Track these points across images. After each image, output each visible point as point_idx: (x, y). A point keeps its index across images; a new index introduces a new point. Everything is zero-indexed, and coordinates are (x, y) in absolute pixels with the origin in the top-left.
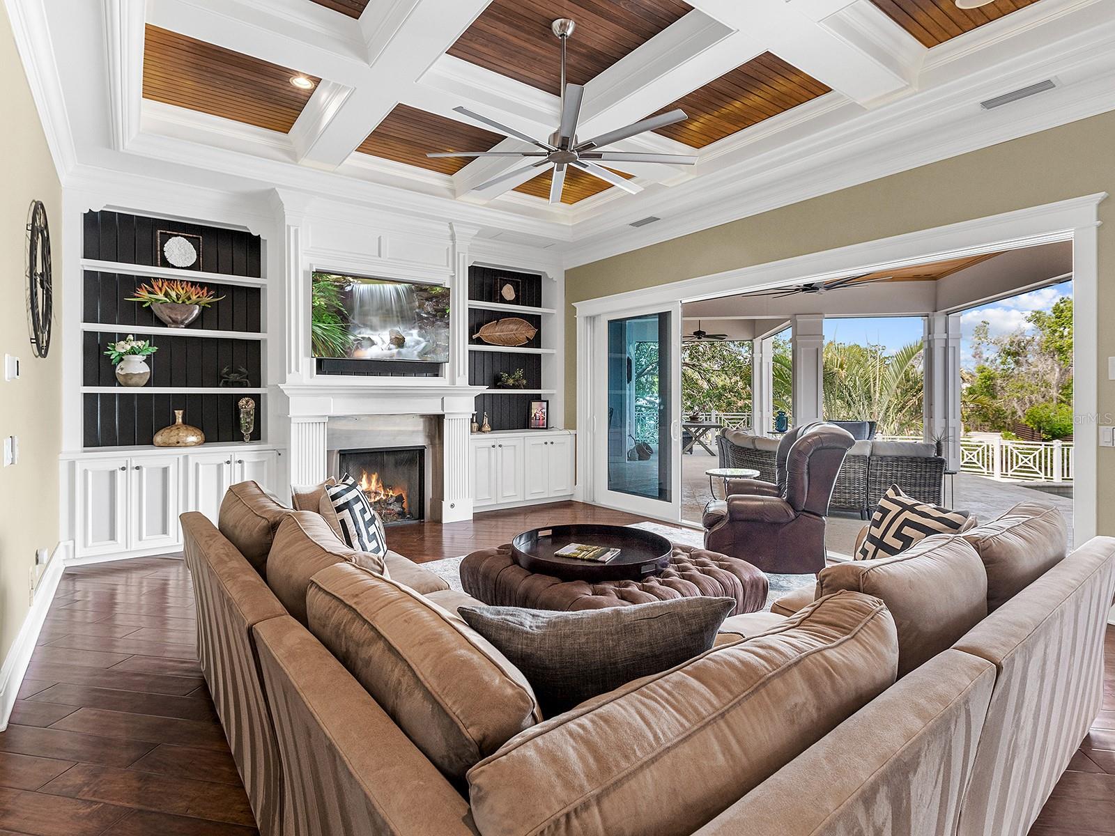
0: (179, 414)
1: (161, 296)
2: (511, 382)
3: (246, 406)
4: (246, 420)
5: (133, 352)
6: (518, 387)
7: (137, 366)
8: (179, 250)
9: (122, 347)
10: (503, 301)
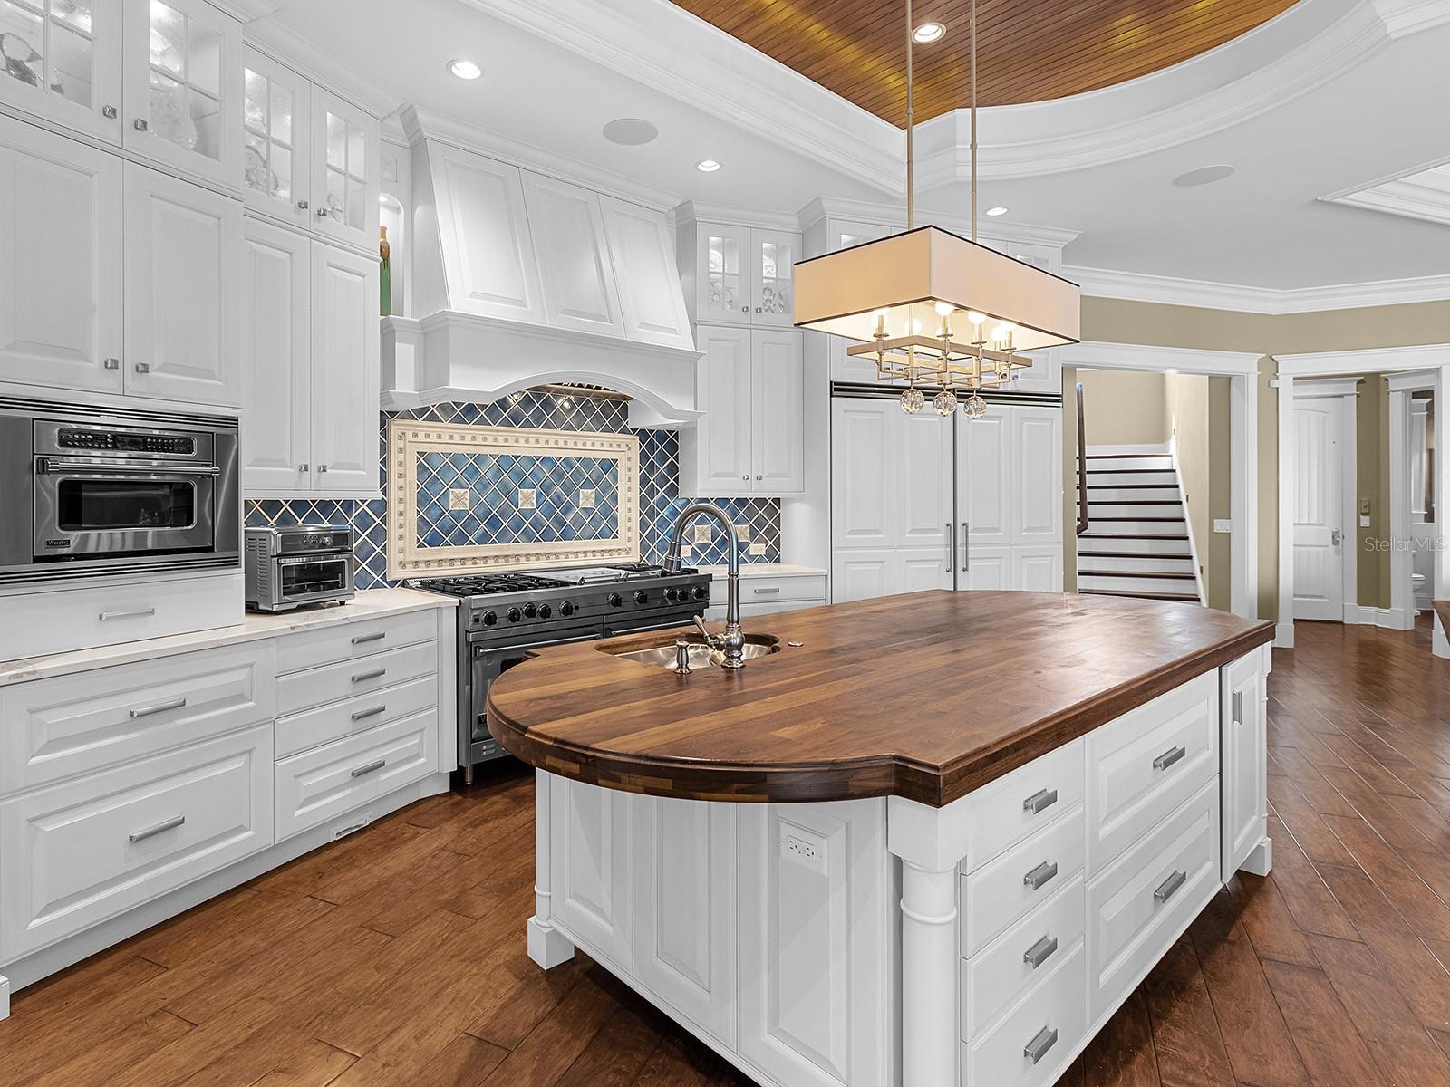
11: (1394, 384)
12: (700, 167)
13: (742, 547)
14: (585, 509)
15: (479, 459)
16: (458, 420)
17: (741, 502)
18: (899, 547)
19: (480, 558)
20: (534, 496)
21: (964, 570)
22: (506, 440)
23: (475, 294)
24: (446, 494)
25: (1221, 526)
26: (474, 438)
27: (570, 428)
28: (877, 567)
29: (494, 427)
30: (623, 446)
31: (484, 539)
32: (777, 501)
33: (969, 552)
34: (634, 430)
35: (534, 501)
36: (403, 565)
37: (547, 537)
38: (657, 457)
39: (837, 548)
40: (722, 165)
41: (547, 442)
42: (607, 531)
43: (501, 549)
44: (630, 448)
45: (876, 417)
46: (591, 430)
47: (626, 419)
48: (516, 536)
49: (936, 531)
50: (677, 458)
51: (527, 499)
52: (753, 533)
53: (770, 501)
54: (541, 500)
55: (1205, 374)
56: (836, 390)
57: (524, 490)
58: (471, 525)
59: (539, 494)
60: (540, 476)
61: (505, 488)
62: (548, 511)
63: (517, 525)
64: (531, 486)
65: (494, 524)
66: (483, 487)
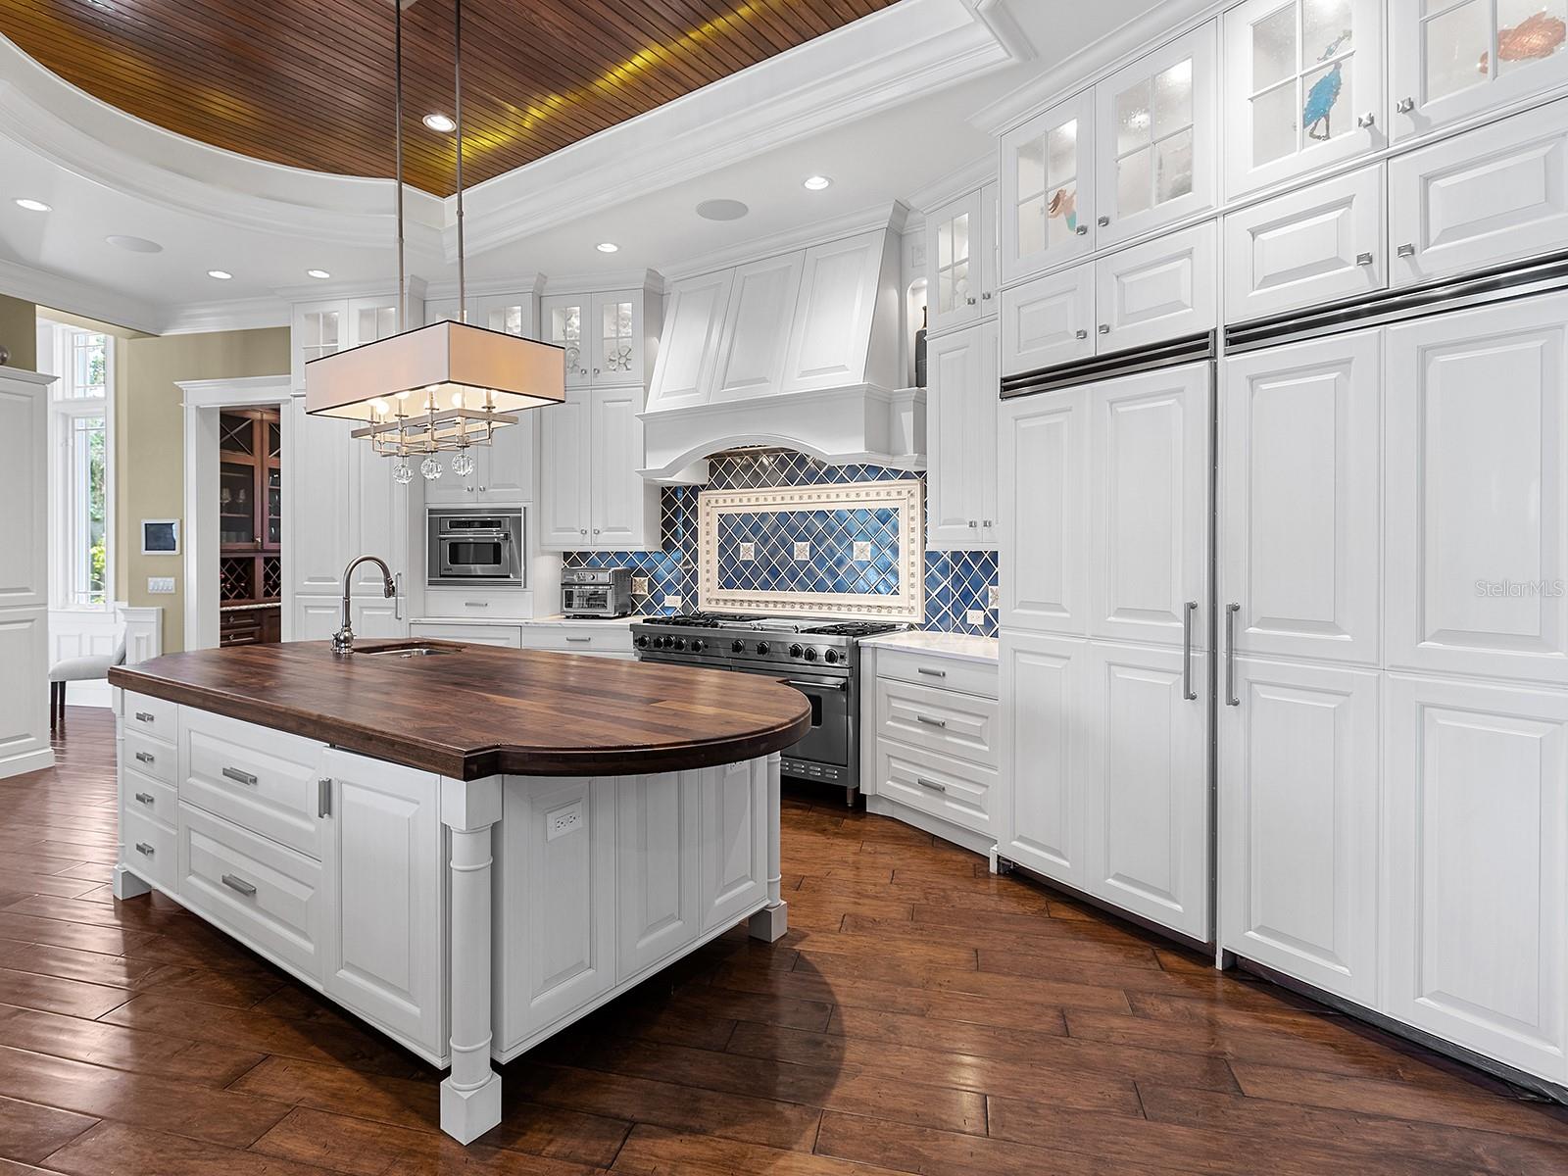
12: (807, 185)
14: (860, 562)
15: (764, 517)
18: (1095, 637)
20: (808, 549)
22: (784, 498)
24: (738, 548)
28: (1060, 665)
29: (774, 488)
31: (765, 586)
32: (996, 556)
34: (919, 474)
35: (808, 554)
36: (709, 601)
37: (820, 587)
41: (822, 497)
43: (780, 596)
44: (910, 496)
45: (1059, 419)
48: (792, 585)
51: (802, 551)
54: (814, 552)
56: (1006, 388)
57: (799, 543)
58: (755, 573)
59: (812, 548)
60: (813, 529)
61: (783, 542)
62: (821, 562)
63: (793, 575)
64: (805, 539)
65: (774, 573)
66: (765, 540)
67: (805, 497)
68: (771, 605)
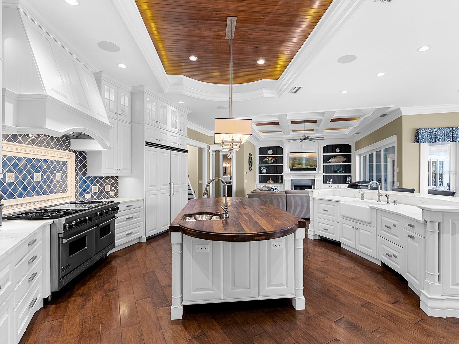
0: (270, 178)
1: (268, 159)
2: (338, 172)
3: (280, 177)
4: (280, 179)
5: (264, 168)
6: (341, 173)
7: (265, 171)
8: (270, 152)
9: (263, 168)
10: (336, 152)
11: (221, 153)
12: (119, 65)
13: (107, 193)
14: (57, 181)
15: (19, 159)
16: (10, 141)
17: (107, 178)
18: (160, 190)
19: (19, 204)
20: (40, 176)
21: (172, 195)
22: (30, 151)
23: (53, 90)
25: (200, 182)
26: (17, 149)
27: (52, 148)
28: (155, 196)
29: (25, 145)
30: (69, 156)
31: (20, 195)
32: (117, 177)
33: (174, 190)
34: (72, 150)
35: (40, 178)
37: (45, 193)
38: (79, 161)
39: (147, 191)
40: (127, 67)
41: (45, 153)
42: (64, 190)
43: (27, 200)
44: (71, 158)
45: (155, 153)
46: (59, 149)
47: (70, 146)
48: (33, 193)
49: (167, 185)
50: (86, 162)
51: (37, 177)
52: (111, 188)
53: (115, 177)
54: (42, 178)
55: (197, 147)
56: (146, 144)
57: (37, 173)
58: (15, 189)
59: (42, 175)
60: (42, 167)
61: (29, 172)
62: (45, 182)
63: (34, 188)
64: (39, 172)
65: (25, 188)
66: (20, 172)
67: (39, 152)
68: (15, 207)
